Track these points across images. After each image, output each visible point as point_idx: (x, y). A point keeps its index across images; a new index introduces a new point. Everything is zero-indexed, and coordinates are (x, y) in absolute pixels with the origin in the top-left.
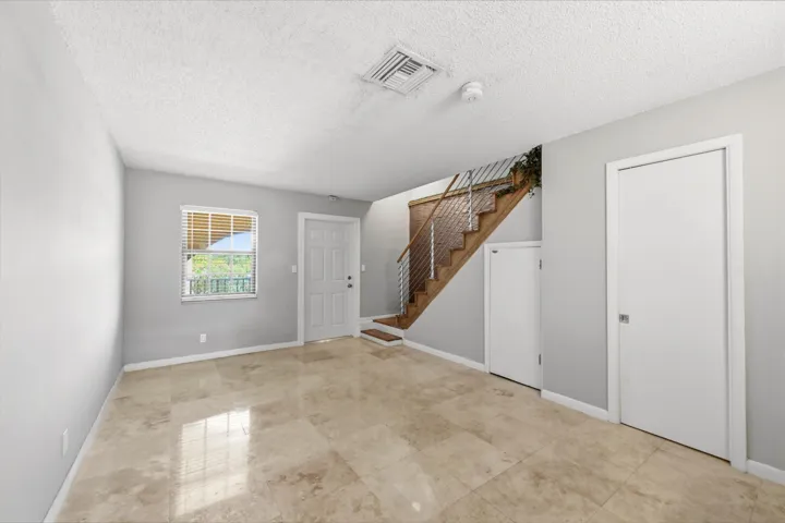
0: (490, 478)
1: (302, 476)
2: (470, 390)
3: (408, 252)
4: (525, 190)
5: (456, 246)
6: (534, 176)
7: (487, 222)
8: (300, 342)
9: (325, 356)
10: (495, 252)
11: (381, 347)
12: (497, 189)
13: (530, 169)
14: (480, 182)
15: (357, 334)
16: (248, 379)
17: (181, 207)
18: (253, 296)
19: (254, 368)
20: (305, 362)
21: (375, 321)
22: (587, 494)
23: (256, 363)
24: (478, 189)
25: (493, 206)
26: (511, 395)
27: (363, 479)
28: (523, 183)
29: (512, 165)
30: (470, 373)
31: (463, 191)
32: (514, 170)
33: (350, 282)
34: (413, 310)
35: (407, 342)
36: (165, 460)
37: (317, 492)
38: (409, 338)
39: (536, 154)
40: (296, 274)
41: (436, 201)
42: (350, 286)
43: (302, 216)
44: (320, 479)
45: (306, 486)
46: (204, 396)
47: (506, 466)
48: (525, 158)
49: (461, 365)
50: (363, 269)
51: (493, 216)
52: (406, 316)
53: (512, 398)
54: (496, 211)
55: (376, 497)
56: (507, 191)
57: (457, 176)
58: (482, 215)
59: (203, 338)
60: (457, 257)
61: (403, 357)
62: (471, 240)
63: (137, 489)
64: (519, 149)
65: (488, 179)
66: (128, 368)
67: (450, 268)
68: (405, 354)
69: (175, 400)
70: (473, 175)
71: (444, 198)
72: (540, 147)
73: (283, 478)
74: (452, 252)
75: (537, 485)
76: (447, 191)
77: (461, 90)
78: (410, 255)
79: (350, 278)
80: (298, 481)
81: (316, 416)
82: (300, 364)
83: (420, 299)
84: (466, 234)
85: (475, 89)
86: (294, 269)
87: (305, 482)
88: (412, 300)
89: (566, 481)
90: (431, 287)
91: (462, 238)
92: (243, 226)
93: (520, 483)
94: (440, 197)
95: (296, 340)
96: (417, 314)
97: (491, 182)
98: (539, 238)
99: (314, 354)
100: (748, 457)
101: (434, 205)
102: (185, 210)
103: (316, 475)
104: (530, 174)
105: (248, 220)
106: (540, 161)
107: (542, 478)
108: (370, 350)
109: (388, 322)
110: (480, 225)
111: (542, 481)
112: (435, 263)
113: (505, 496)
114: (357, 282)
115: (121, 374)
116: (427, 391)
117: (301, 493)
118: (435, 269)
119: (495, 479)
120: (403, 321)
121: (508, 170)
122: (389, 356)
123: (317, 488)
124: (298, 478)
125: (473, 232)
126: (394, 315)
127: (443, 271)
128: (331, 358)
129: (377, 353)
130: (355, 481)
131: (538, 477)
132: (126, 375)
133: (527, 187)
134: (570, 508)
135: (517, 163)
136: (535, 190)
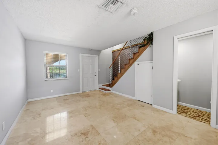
0: (140, 133)
1: (82, 134)
2: (131, 105)
3: (112, 66)
4: (148, 46)
5: (126, 63)
6: (151, 42)
7: (136, 56)
8: (81, 92)
9: (88, 96)
10: (138, 64)
11: (105, 93)
12: (139, 46)
13: (149, 39)
14: (134, 44)
15: (98, 89)
16: (65, 103)
17: (44, 52)
18: (67, 78)
19: (67, 100)
20: (82, 98)
21: (103, 85)
22: (170, 137)
23: (68, 98)
24: (133, 46)
25: (138, 51)
26: (144, 106)
27: (101, 134)
28: (147, 44)
29: (144, 38)
30: (131, 100)
31: (128, 47)
32: (144, 40)
33: (95, 74)
34: (114, 82)
35: (112, 91)
36: (38, 130)
37: (86, 139)
38: (112, 90)
39: (151, 35)
40: (79, 72)
41: (120, 50)
42: (95, 75)
43: (81, 55)
44: (87, 134)
45: (83, 137)
46: (52, 109)
47: (144, 129)
48: (148, 36)
49: (128, 98)
50: (99, 70)
51: (138, 54)
52: (112, 84)
53: (144, 107)
54: (139, 52)
55: (105, 140)
56: (142, 46)
57: (127, 42)
58: (134, 54)
59: (52, 91)
60: (127, 66)
61: (111, 96)
62: (131, 62)
63: (29, 140)
64: (146, 33)
65: (136, 43)
66: (29, 100)
67: (125, 70)
68: (112, 95)
69: (43, 110)
70: (132, 42)
71: (123, 49)
72: (153, 32)
73: (76, 134)
74: (125, 65)
75: (154, 134)
76: (124, 47)
77: (131, 11)
78: (113, 66)
79: (95, 73)
80: (81, 135)
81: (86, 114)
82: (81, 98)
83: (116, 79)
84: (130, 59)
85: (135, 11)
86: (79, 70)
87: (83, 136)
88: (113, 79)
89: (163, 133)
90: (119, 75)
91: (128, 61)
92: (63, 58)
93: (149, 134)
94: (121, 49)
95: (80, 91)
96: (115, 84)
97: (137, 44)
98: (152, 60)
99: (85, 95)
100: (217, 124)
101: (120, 51)
102: (45, 53)
103: (86, 133)
104: (150, 41)
105: (64, 56)
106: (153, 37)
107: (156, 132)
108: (102, 94)
109: (107, 86)
110: (134, 57)
111: (156, 133)
112: (120, 68)
113: (145, 139)
114: (97, 74)
115: (26, 102)
116: (119, 106)
117: (82, 139)
118: (120, 70)
119: (142, 133)
120: (111, 85)
121: (143, 40)
122: (107, 95)
123: (86, 137)
124: (81, 134)
125: (132, 59)
126: (108, 84)
127: (123, 71)
128: (90, 96)
129: (104, 95)
130: (99, 135)
131: (154, 132)
132: (29, 102)
133: (149, 45)
134: (166, 142)
135: (145, 38)
136: (151, 45)
